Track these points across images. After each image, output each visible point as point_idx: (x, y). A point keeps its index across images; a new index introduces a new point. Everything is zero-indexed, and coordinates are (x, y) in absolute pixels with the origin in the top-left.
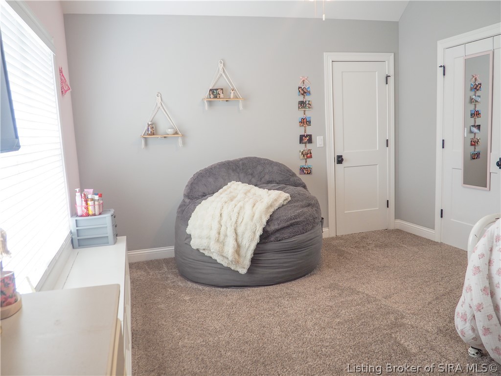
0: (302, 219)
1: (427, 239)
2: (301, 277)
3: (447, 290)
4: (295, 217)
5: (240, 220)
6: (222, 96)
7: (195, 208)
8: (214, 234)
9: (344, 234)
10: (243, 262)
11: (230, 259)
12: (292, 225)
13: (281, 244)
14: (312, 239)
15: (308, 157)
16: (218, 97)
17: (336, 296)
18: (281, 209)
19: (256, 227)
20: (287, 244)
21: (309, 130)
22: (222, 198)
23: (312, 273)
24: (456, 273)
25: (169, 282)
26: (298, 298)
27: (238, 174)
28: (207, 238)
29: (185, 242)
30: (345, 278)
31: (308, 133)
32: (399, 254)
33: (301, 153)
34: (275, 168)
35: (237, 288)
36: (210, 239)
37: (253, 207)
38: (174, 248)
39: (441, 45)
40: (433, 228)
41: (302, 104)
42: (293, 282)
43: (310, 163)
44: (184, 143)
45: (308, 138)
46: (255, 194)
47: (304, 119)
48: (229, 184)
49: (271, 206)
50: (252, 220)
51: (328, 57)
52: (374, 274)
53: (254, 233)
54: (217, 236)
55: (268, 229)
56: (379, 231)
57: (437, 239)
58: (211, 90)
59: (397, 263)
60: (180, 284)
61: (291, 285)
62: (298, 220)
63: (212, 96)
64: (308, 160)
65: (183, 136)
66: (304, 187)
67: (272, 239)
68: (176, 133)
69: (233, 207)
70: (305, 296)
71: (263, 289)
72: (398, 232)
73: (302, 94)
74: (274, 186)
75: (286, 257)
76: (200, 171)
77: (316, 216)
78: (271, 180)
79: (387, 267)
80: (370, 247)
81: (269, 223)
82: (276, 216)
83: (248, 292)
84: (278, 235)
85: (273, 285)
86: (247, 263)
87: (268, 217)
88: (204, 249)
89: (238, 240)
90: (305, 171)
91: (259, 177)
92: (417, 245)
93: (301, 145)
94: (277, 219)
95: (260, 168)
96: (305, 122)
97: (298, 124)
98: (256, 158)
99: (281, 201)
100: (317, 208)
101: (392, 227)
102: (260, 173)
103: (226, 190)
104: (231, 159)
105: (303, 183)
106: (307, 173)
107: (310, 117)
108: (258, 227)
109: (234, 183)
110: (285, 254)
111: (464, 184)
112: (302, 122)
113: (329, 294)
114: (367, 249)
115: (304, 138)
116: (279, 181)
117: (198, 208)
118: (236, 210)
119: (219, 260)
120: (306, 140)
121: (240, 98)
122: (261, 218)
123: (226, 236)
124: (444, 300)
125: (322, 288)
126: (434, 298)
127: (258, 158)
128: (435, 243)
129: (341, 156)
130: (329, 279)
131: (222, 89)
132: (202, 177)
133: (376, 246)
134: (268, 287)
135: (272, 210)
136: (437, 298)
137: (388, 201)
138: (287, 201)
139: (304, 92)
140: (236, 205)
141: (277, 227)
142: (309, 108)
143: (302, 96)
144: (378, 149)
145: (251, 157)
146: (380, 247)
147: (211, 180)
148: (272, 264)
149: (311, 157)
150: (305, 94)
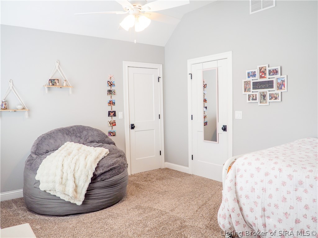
0: (117, 165)
1: (184, 173)
2: (116, 203)
3: (204, 202)
4: (113, 164)
5: (77, 168)
6: (57, 84)
7: (42, 161)
8: (58, 179)
9: (136, 173)
10: (79, 197)
11: (71, 195)
12: (111, 170)
13: (105, 182)
14: (123, 178)
15: (113, 125)
16: (55, 85)
17: (141, 213)
18: (104, 159)
19: (88, 172)
20: (108, 182)
21: (114, 108)
22: (62, 153)
23: (123, 200)
24: (206, 192)
25: (20, 216)
26: (118, 218)
27: (70, 137)
28: (53, 182)
29: (34, 186)
30: (144, 201)
31: (113, 110)
32: (171, 183)
33: (109, 123)
34: (95, 132)
35: (75, 215)
36: (55, 182)
37: (86, 159)
38: (22, 191)
39: (190, 62)
40: (188, 166)
41: (110, 92)
42: (112, 207)
43: (115, 129)
44: (29, 116)
45: (113, 113)
46: (85, 150)
47: (111, 101)
48: (65, 144)
49: (98, 158)
50: (85, 168)
51: (125, 64)
52: (161, 197)
53: (87, 176)
54: (61, 180)
55: (96, 173)
56: (156, 170)
57: (190, 173)
58: (50, 80)
59: (172, 189)
60: (29, 217)
61: (111, 209)
62: (115, 166)
63: (51, 84)
64: (114, 127)
65: (29, 110)
66: (114, 144)
67: (99, 180)
68: (24, 109)
69: (72, 159)
70: (122, 216)
71: (92, 214)
72: (167, 169)
73: (110, 86)
74: (96, 144)
75: (107, 191)
76: (42, 135)
77: (125, 163)
78: (93, 140)
79: (167, 191)
80: (154, 180)
81: (97, 169)
82: (100, 164)
83: (82, 217)
84: (102, 177)
85: (98, 211)
86: (82, 198)
87: (96, 165)
88: (50, 190)
89: (76, 182)
90: (111, 134)
91: (85, 139)
92: (180, 177)
93: (109, 117)
94: (102, 166)
95: (85, 133)
96: (111, 103)
97: (108, 104)
98: (81, 126)
99: (103, 155)
100: (125, 158)
101: (163, 167)
102: (86, 136)
103: (63, 148)
104: (64, 126)
105: (113, 142)
106: (113, 135)
107: (115, 100)
108: (90, 172)
109: (68, 143)
110: (108, 189)
111: (204, 140)
112: (109, 103)
113: (137, 213)
114: (152, 181)
115: (111, 113)
116: (99, 141)
117: (44, 161)
118: (74, 161)
119: (62, 197)
120: (112, 114)
121: (70, 86)
122: (91, 166)
123: (67, 180)
124: (204, 208)
125: (132, 209)
126: (198, 207)
127: (83, 126)
128: (190, 175)
129: (134, 125)
130: (134, 202)
131: (58, 80)
132: (45, 139)
133: (157, 179)
134: (96, 212)
135: (98, 160)
136: (200, 208)
137: (160, 151)
138: (107, 154)
139: (111, 84)
140: (73, 158)
141: (102, 171)
142: (114, 94)
143: (110, 87)
144: (154, 120)
145: (78, 126)
146: (159, 179)
147: (52, 141)
148: (98, 196)
149: (115, 125)
150: (111, 86)
